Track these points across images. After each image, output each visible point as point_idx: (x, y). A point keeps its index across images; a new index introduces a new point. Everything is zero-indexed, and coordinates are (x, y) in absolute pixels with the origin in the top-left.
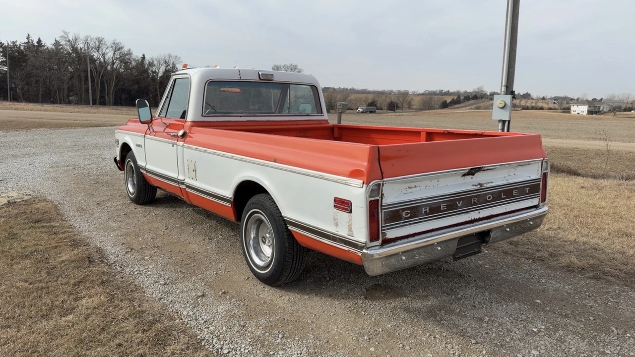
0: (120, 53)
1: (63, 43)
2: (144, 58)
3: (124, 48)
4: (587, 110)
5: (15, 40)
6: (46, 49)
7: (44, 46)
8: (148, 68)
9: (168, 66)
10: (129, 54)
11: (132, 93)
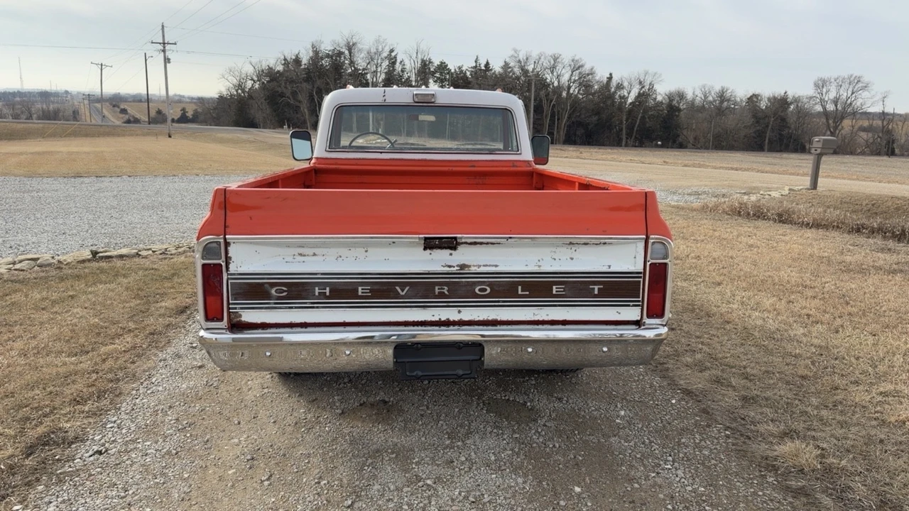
0: (580, 73)
1: (512, 64)
2: (610, 78)
3: (585, 67)
5: (461, 65)
6: (493, 74)
7: (491, 70)
8: (615, 92)
9: (643, 87)
10: (592, 74)
11: (590, 127)
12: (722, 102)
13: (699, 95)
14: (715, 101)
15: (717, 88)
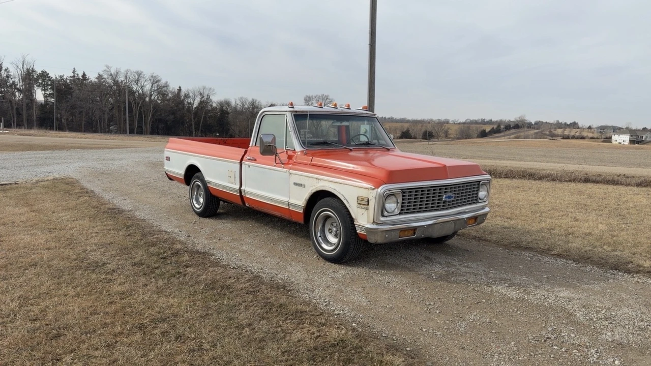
0: (158, 85)
1: (105, 76)
2: (180, 90)
3: (162, 81)
4: (628, 139)
5: (62, 74)
6: (90, 82)
7: (88, 79)
8: (184, 99)
9: (203, 97)
10: (166, 86)
11: (169, 123)
12: (253, 108)
13: (239, 104)
14: (249, 108)
15: (250, 100)
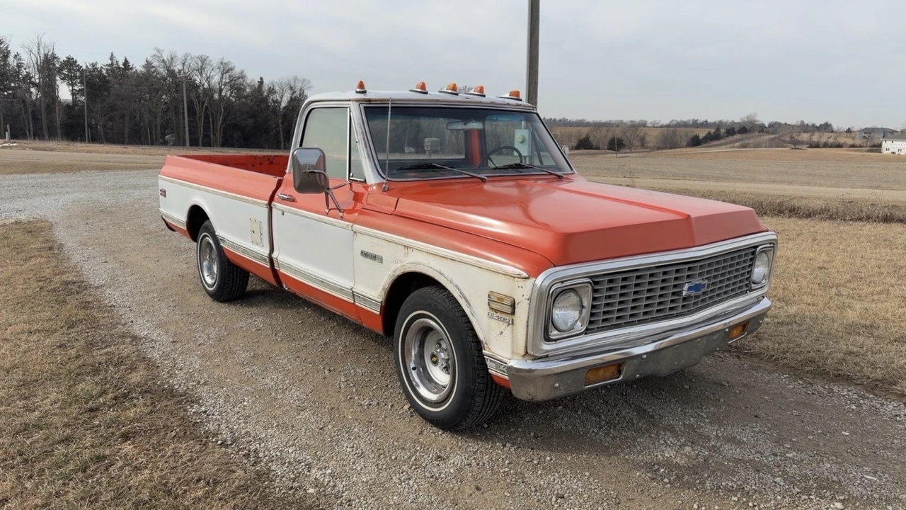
0: (230, 76)
1: (155, 64)
2: (261, 82)
3: (235, 70)
5: (94, 62)
6: (134, 73)
7: (131, 69)
8: (268, 96)
9: (294, 92)
10: (242, 77)
11: (247, 130)
